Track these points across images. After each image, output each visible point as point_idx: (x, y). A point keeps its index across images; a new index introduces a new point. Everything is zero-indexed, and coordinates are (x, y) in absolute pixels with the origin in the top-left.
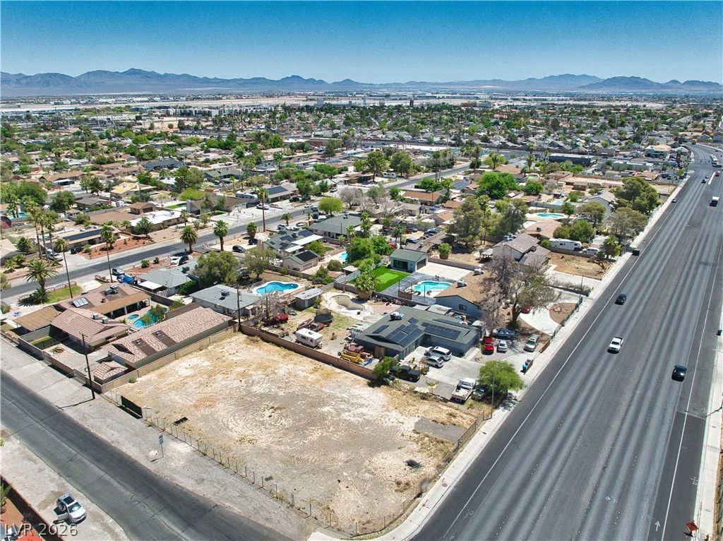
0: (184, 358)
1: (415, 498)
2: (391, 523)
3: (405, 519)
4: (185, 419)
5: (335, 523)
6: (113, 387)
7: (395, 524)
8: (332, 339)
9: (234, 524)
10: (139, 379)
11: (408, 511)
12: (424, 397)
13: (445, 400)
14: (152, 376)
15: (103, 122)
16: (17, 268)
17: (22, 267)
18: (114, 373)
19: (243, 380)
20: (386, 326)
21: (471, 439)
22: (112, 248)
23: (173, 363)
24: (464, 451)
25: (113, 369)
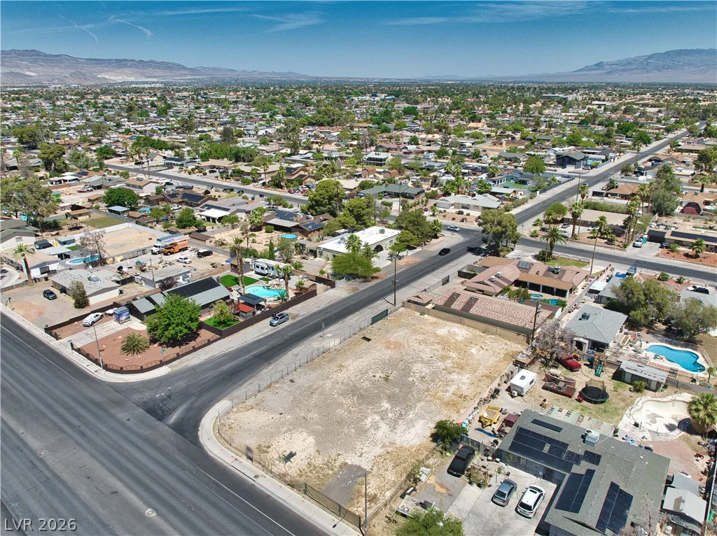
0: (466, 327)
2: (224, 439)
4: (369, 340)
5: (235, 411)
6: (409, 307)
7: (222, 441)
8: (541, 405)
10: (425, 316)
12: (411, 477)
13: (405, 495)
14: (432, 319)
16: (600, 238)
17: (604, 238)
18: (416, 300)
19: (434, 358)
20: (558, 429)
21: (324, 509)
22: (696, 257)
23: (454, 324)
24: (303, 499)
25: (418, 297)
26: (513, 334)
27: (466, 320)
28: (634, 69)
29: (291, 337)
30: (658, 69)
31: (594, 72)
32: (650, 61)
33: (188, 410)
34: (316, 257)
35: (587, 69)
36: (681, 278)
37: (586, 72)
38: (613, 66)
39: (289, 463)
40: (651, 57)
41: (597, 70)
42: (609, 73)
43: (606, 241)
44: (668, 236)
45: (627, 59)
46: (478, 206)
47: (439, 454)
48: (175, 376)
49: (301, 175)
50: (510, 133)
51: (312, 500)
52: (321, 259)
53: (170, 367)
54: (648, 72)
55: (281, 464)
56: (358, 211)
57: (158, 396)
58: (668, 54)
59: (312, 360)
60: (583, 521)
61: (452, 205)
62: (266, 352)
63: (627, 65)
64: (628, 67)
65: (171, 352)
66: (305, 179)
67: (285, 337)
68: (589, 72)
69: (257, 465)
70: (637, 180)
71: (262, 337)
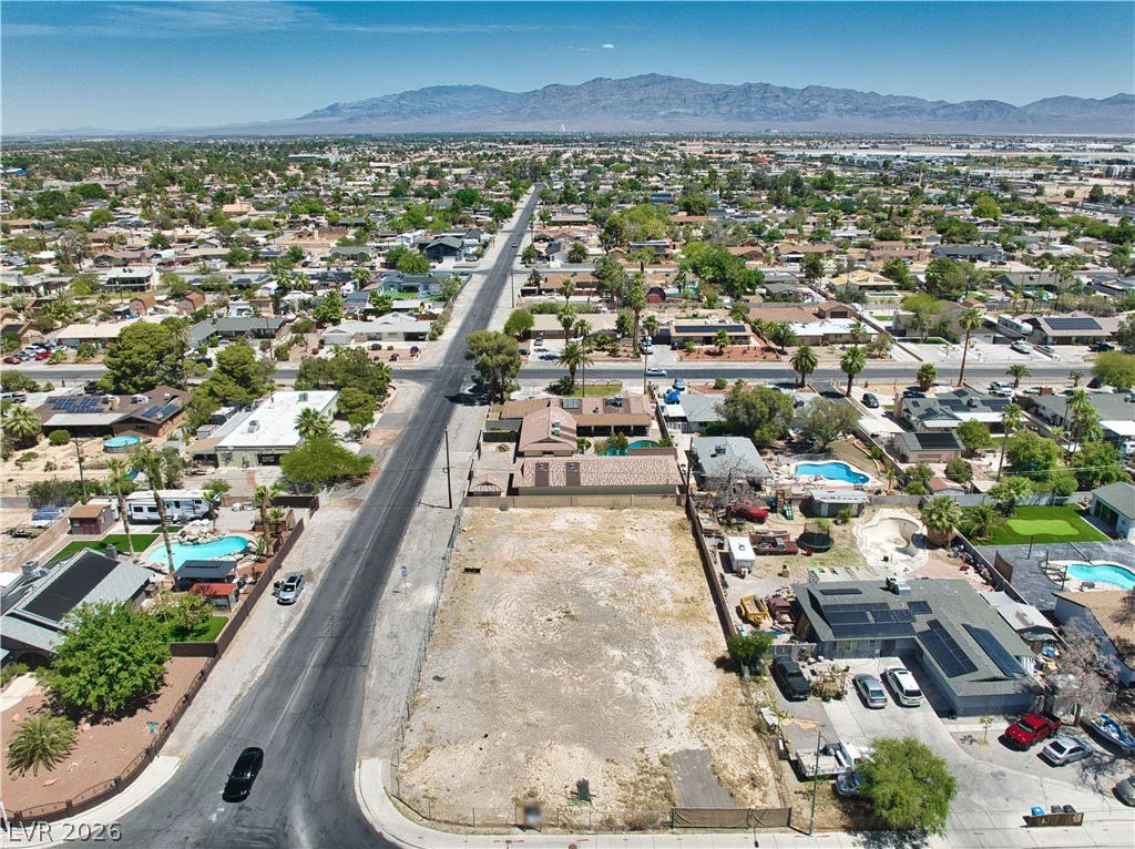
0: (582, 509)
1: (515, 826)
2: (447, 822)
3: (467, 833)
4: (478, 571)
5: (406, 769)
6: (478, 505)
7: (446, 827)
8: (780, 575)
9: (347, 693)
10: (511, 509)
11: (484, 830)
12: (761, 728)
13: (784, 755)
14: (526, 512)
15: (980, 179)
16: (597, 350)
17: (603, 350)
18: (486, 489)
19: (594, 564)
20: (856, 592)
21: (718, 832)
22: (721, 353)
23: (564, 509)
24: (677, 836)
25: (487, 484)
26: (657, 499)
27: (580, 499)
28: (385, 114)
29: (347, 609)
30: (416, 113)
31: (326, 119)
32: (402, 102)
33: (313, 811)
34: (217, 466)
35: (317, 114)
36: (740, 381)
37: (318, 120)
38: (354, 111)
39: (594, 800)
40: (403, 96)
41: (331, 116)
42: (351, 120)
43: (607, 353)
44: (673, 333)
45: (371, 100)
46: (395, 333)
47: (753, 683)
48: (204, 765)
49: (8, 326)
50: (307, 217)
51: (689, 830)
52: (230, 468)
53: (171, 753)
54: (405, 118)
55: (584, 808)
56: (242, 371)
57: (214, 818)
58: (424, 92)
59: (431, 633)
60: (991, 676)
61: (353, 338)
62: (332, 652)
63: (373, 108)
64: (376, 111)
65: (140, 726)
66: (24, 332)
67: (338, 615)
68: (322, 120)
69: (550, 830)
70: (549, 267)
71: (291, 629)
